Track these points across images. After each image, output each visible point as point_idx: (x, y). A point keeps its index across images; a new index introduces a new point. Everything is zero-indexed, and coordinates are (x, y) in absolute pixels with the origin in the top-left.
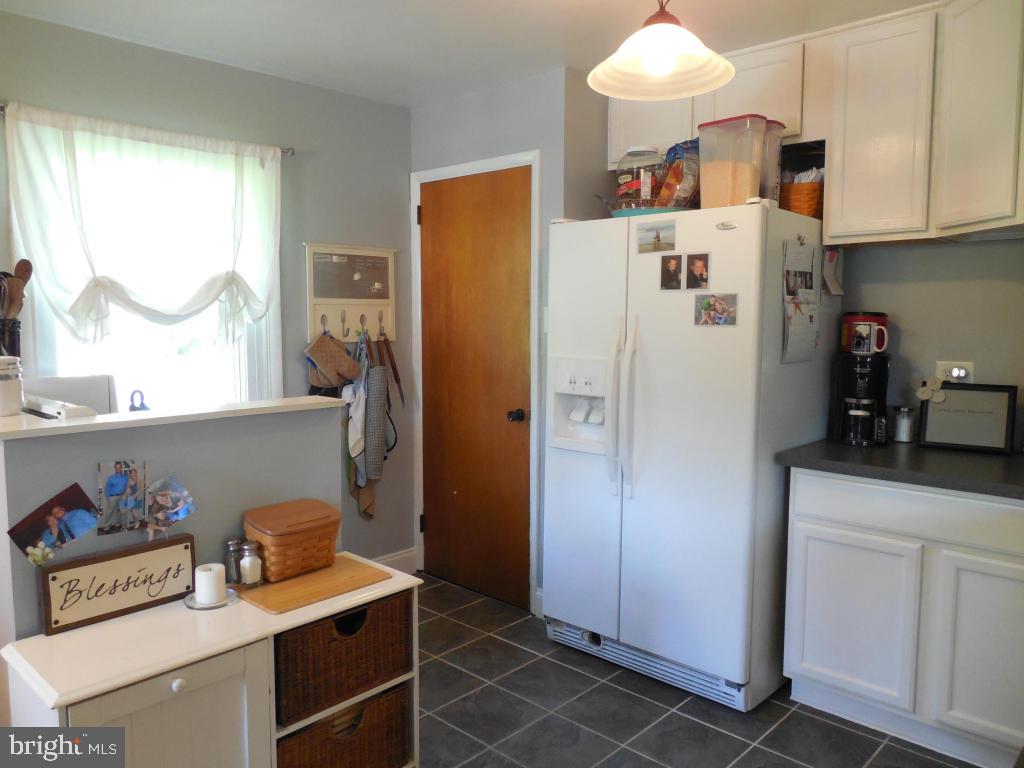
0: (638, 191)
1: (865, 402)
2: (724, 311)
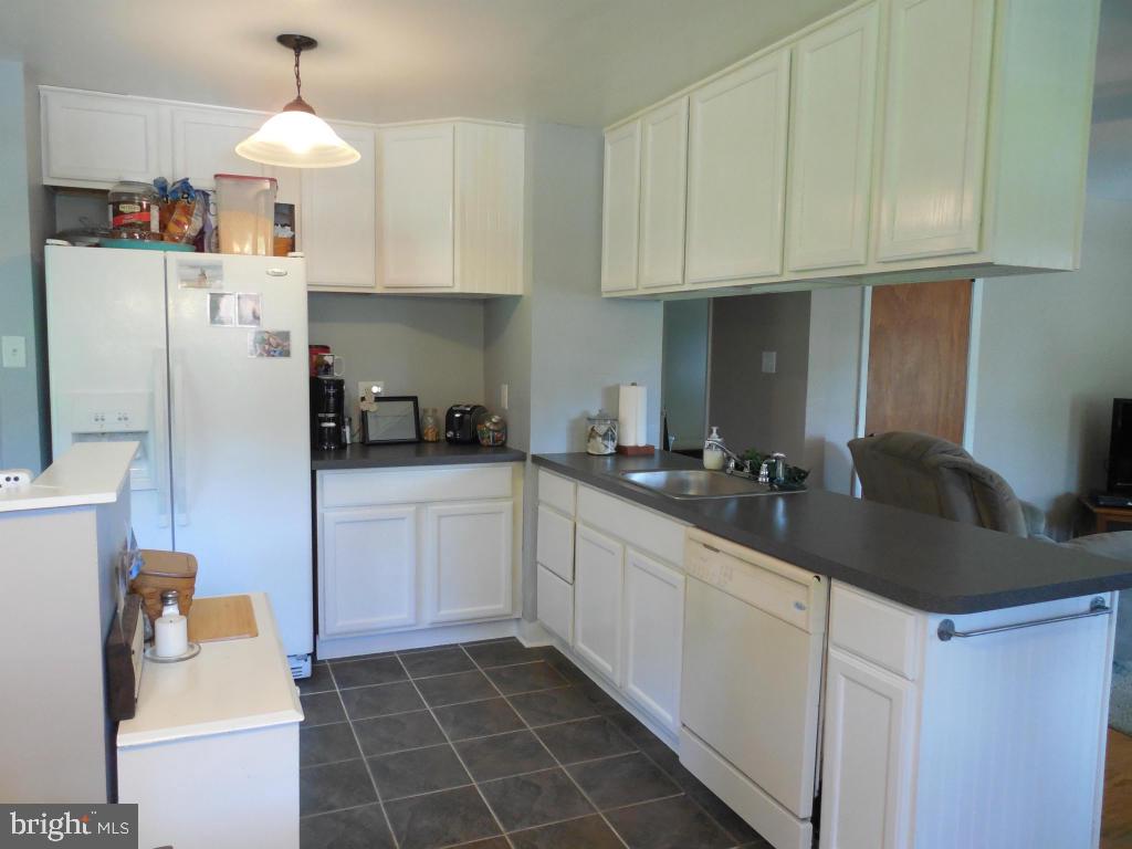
0: (149, 223)
1: (331, 415)
2: (278, 345)
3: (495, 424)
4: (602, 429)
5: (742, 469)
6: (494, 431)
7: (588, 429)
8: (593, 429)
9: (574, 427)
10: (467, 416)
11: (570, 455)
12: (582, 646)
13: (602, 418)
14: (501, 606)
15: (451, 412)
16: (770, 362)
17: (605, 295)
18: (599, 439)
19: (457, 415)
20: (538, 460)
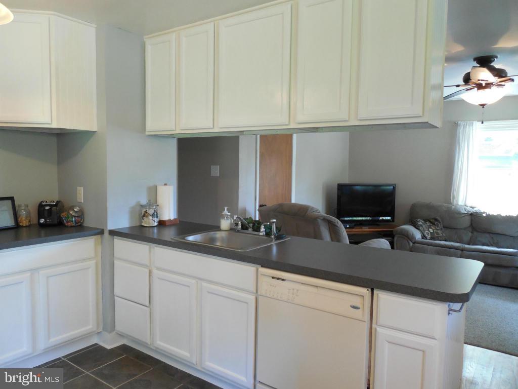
3: (76, 212)
4: (151, 211)
5: (247, 229)
6: (75, 217)
7: (142, 213)
8: (146, 212)
9: (132, 212)
10: (54, 208)
11: (131, 228)
12: (160, 344)
13: (150, 205)
14: (90, 326)
15: (41, 206)
16: (215, 171)
17: (147, 133)
18: (151, 217)
19: (47, 208)
20: (113, 233)
